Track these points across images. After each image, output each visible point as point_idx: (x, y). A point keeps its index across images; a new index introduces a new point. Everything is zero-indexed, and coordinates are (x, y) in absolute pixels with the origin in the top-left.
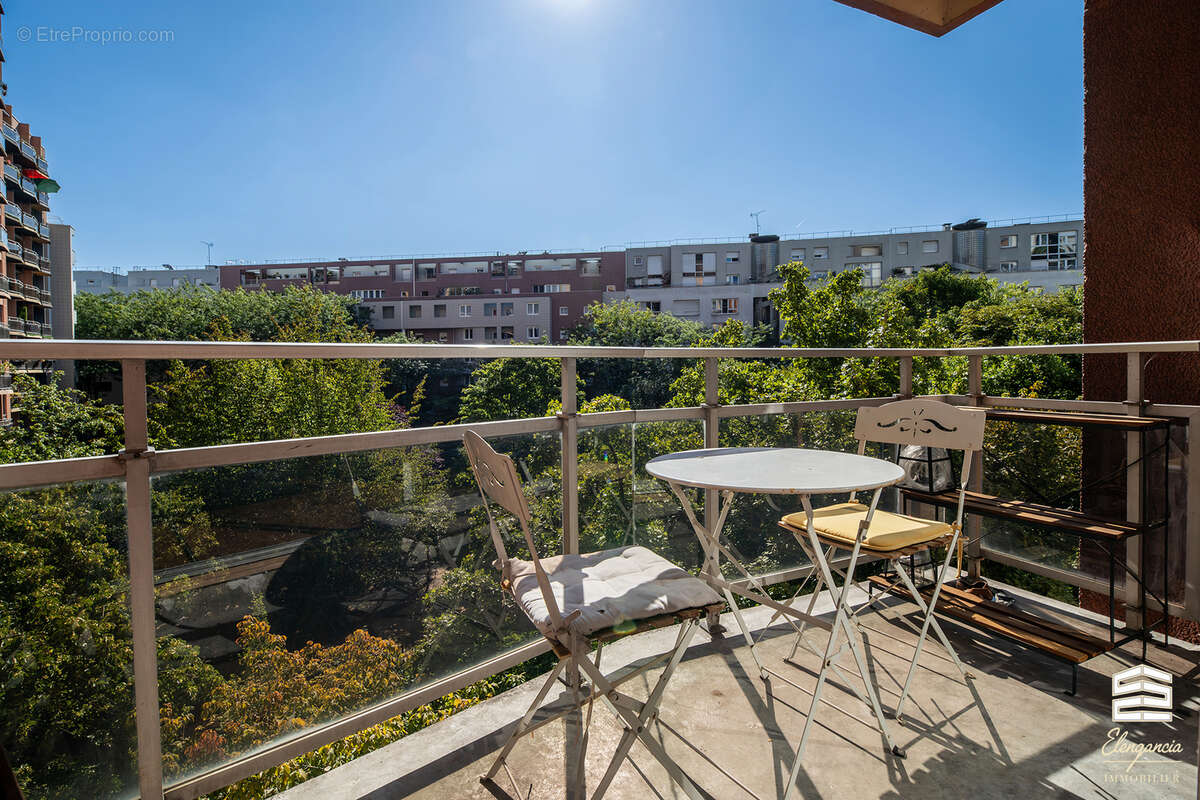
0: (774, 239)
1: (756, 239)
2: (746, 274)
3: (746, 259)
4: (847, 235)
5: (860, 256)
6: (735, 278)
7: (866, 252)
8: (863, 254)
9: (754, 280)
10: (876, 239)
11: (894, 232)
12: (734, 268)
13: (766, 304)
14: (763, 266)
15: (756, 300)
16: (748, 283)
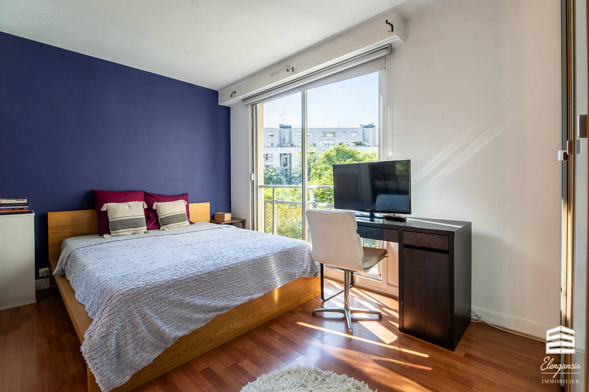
0: (290, 127)
1: (282, 127)
2: (277, 142)
3: (277, 135)
4: (321, 127)
5: (326, 137)
6: (272, 144)
7: (328, 135)
8: (328, 136)
9: (280, 146)
10: (332, 129)
11: (340, 127)
12: (271, 140)
13: (286, 156)
14: (284, 139)
15: (281, 155)
16: (277, 147)
